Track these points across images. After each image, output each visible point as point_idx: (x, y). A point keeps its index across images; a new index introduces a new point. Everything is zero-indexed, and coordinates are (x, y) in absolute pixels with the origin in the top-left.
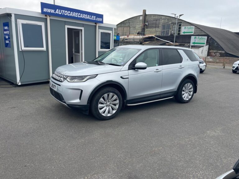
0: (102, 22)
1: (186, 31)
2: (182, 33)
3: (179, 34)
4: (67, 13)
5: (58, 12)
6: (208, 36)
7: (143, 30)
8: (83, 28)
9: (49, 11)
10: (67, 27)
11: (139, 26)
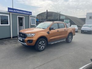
0: (31, 15)
1: (62, 18)
2: (61, 19)
3: (60, 19)
4: (18, 12)
5: (14, 11)
6: (70, 19)
7: (47, 17)
8: (24, 17)
9: (11, 11)
10: (18, 16)
11: (45, 16)
